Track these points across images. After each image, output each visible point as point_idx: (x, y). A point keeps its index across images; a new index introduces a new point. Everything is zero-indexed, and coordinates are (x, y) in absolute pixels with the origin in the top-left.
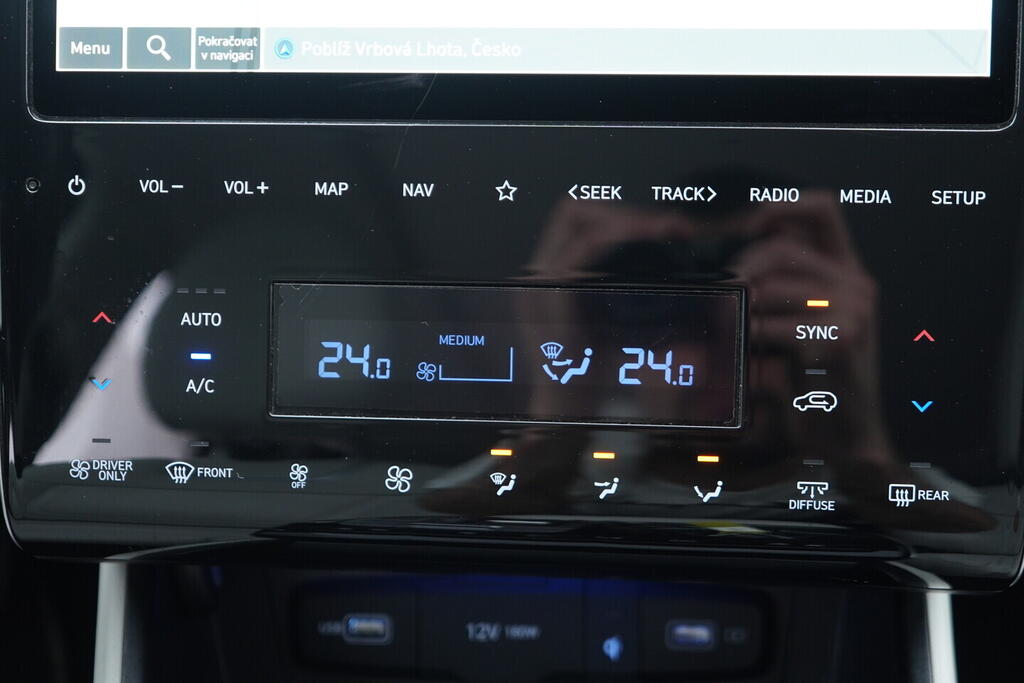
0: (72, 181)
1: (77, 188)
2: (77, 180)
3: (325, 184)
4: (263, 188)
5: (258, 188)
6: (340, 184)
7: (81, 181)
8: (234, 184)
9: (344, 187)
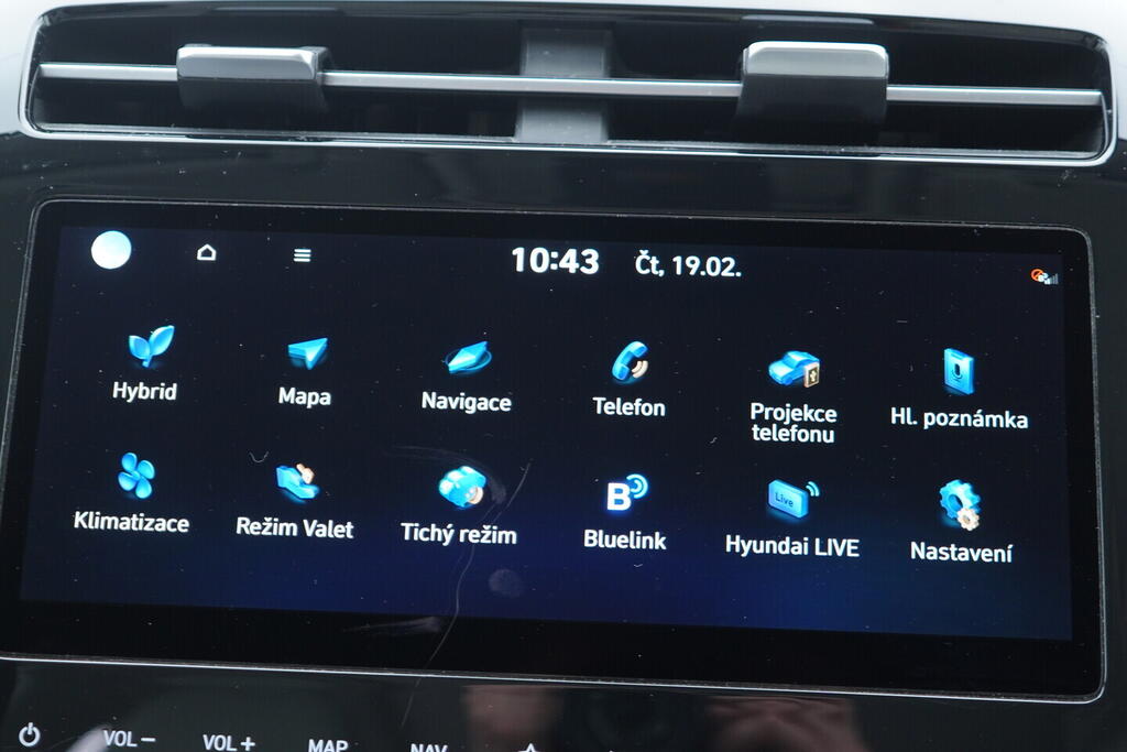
0: (25, 729)
1: (29, 738)
2: (31, 728)
3: (321, 742)
4: (248, 744)
5: (243, 744)
6: (339, 742)
7: (36, 730)
8: (215, 739)
9: (342, 745)
